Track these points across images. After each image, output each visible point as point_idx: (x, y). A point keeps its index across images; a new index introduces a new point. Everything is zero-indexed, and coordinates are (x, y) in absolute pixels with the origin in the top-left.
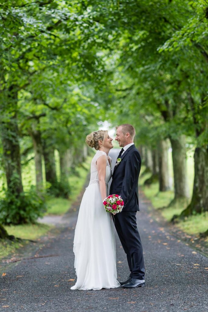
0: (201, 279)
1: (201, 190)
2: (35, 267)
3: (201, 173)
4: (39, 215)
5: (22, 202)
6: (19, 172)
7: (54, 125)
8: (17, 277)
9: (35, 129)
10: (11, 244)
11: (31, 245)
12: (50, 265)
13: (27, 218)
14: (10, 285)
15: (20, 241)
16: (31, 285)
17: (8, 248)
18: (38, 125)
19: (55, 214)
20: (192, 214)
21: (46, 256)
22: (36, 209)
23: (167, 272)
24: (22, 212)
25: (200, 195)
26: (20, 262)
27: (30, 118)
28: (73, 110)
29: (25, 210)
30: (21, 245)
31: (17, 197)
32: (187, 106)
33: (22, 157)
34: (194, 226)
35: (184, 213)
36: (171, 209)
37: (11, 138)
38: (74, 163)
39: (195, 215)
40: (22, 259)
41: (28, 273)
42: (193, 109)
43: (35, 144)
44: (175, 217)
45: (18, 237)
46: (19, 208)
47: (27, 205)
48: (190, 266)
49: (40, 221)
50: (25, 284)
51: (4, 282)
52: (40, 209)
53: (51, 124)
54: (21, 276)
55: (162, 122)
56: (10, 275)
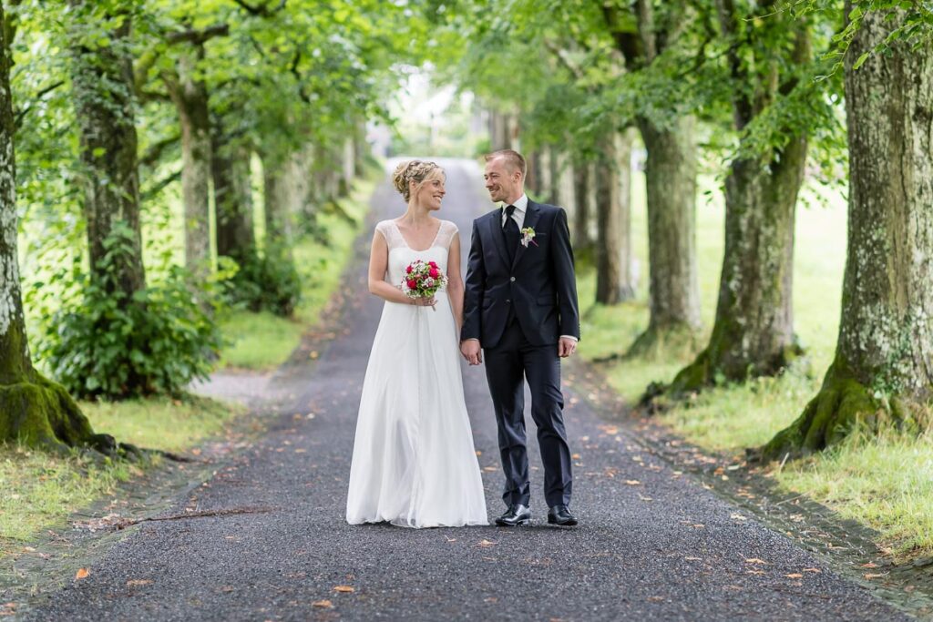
0: (784, 615)
1: (746, 302)
2: (189, 550)
3: (746, 245)
4: (194, 370)
5: (141, 322)
6: (133, 220)
7: (254, 66)
8: (129, 583)
9: (187, 78)
10: (101, 466)
11: (171, 469)
12: (240, 545)
13: (154, 376)
14: (107, 614)
15: (132, 455)
16: (180, 615)
17: (91, 479)
18: (201, 65)
19: (247, 367)
20: (713, 383)
21: (225, 510)
22: (186, 347)
23: (658, 583)
24: (138, 357)
25: (742, 321)
26: (136, 528)
27: (177, 38)
28: (322, 18)
29: (147, 351)
30: (133, 469)
31: (122, 304)
32: (705, 20)
33: (143, 171)
34: (722, 422)
35: (685, 380)
36: (636, 361)
37: (109, 105)
38: (311, 198)
39: (725, 386)
40: (140, 517)
41: (166, 572)
42: (731, 27)
43: (187, 128)
44: (656, 389)
45: (126, 441)
46: (130, 343)
47: (156, 334)
48: (732, 567)
49: (196, 387)
50: (159, 612)
51: (83, 603)
52: (200, 348)
53: (243, 61)
54: (142, 582)
55: (617, 70)
56: (104, 575)
